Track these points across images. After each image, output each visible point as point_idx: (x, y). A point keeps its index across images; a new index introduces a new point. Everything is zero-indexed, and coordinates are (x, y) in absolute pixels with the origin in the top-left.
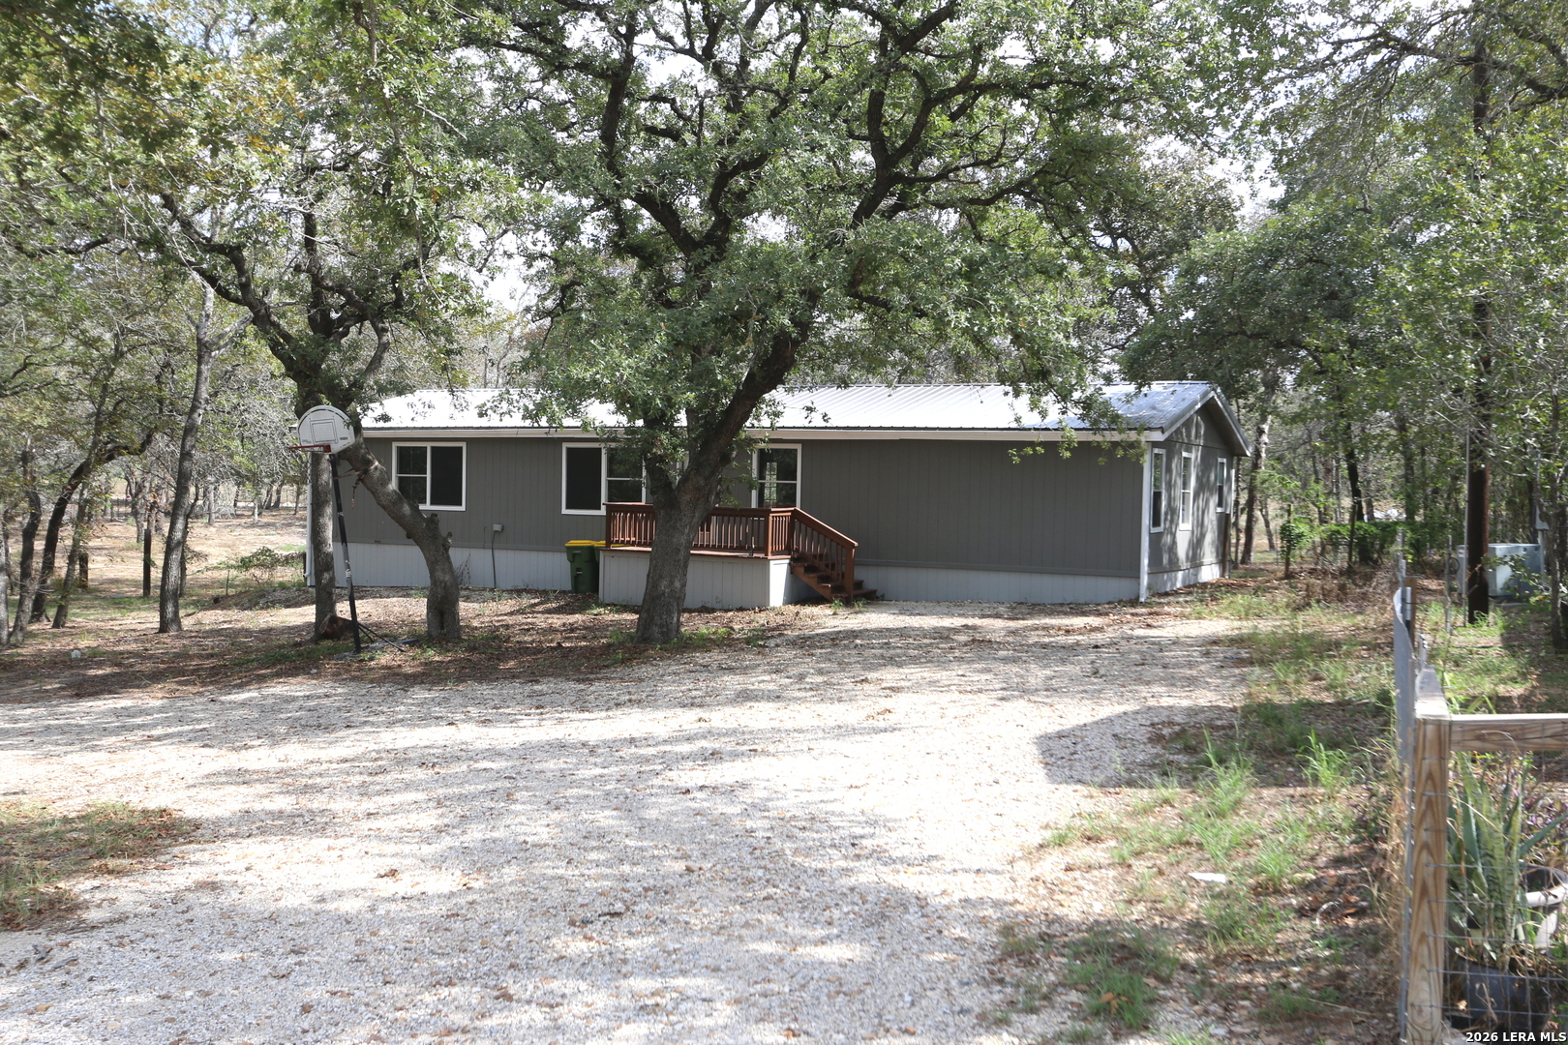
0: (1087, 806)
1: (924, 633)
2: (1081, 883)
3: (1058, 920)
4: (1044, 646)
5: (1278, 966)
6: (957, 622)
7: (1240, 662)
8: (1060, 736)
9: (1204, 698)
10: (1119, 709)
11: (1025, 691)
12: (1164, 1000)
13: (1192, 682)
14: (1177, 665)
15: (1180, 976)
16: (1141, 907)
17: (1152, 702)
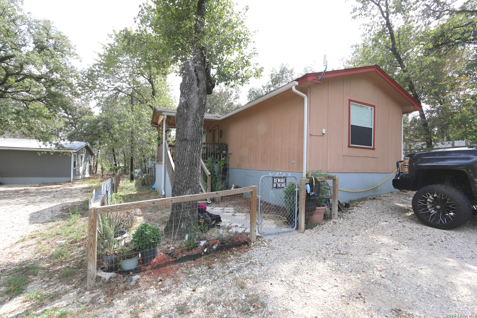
0: (38, 229)
1: (12, 191)
2: (24, 251)
3: (11, 264)
4: (44, 192)
5: (68, 262)
6: (23, 188)
7: (87, 192)
8: (37, 212)
9: (77, 200)
10: (56, 204)
11: (33, 203)
12: (33, 281)
13: (76, 197)
14: (74, 194)
15: (41, 272)
16: (39, 254)
17: (65, 202)
